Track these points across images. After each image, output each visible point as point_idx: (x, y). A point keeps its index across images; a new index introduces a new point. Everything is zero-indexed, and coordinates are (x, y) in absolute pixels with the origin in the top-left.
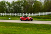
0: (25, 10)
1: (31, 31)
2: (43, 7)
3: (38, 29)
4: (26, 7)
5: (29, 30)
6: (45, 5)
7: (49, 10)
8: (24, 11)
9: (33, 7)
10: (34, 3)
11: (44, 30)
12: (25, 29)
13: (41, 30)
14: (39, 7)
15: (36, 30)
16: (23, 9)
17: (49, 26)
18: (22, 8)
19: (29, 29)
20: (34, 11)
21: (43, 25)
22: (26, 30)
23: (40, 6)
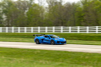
0: (10, 21)
1: (21, 63)
2: (46, 16)
3: (35, 59)
4: (13, 15)
5: (17, 62)
6: (51, 13)
7: (59, 23)
8: (7, 24)
9: (27, 15)
10: (28, 8)
11: (47, 62)
12: (10, 60)
13: (41, 61)
14: (39, 17)
15: (32, 62)
16: (5, 19)
17: (58, 54)
18: (4, 16)
19: (18, 60)
20: (28, 24)
21: (46, 52)
22: (11, 62)
23: (41, 14)
